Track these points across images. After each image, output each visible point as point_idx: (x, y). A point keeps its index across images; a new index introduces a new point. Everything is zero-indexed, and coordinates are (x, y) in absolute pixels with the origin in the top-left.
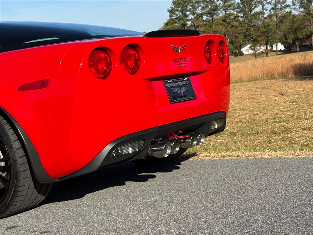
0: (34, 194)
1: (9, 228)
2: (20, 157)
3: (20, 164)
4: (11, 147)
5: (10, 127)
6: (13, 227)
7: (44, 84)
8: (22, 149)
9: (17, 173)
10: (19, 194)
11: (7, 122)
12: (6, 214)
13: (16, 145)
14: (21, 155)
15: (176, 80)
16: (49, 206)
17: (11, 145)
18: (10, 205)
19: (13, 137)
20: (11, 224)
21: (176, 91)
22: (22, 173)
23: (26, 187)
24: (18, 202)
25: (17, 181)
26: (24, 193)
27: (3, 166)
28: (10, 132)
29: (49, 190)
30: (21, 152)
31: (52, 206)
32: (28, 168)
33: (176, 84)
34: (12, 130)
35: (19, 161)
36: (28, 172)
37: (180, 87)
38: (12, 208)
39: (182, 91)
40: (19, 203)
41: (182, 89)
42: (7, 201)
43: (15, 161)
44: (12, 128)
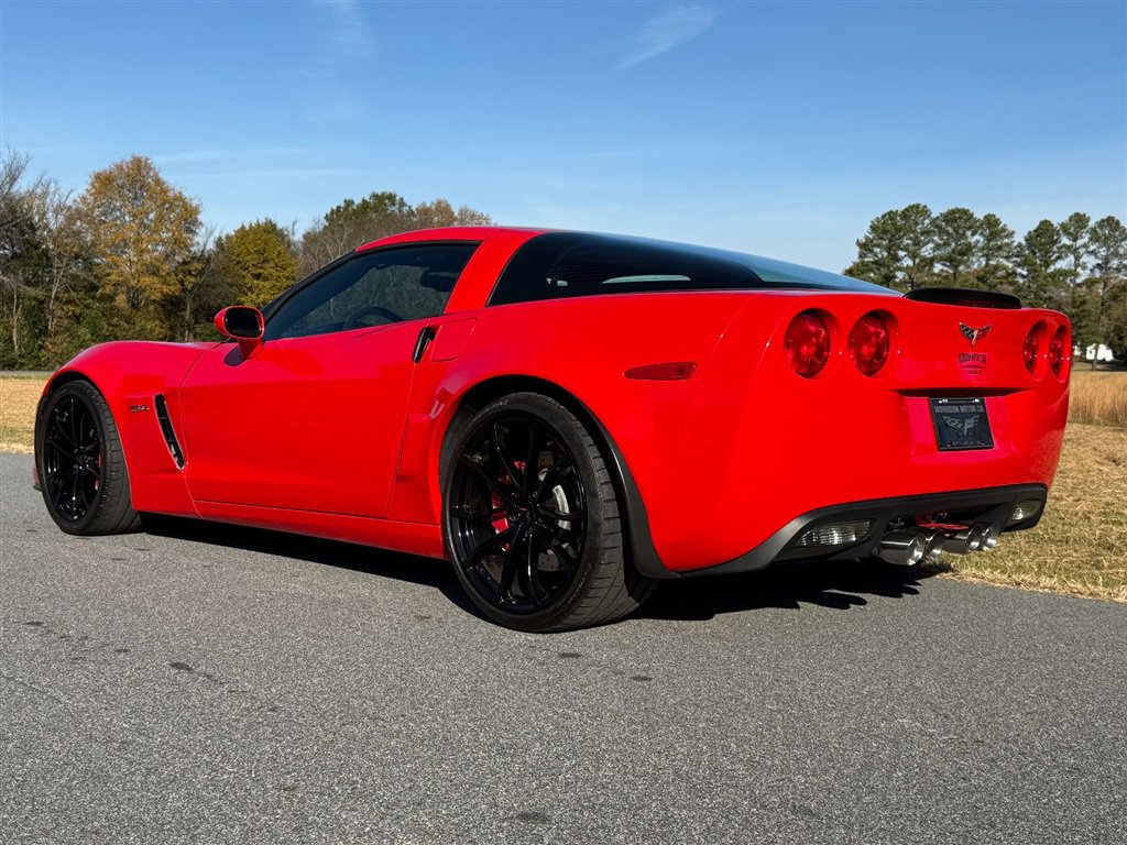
0: (619, 597)
1: (564, 655)
2: (607, 519)
3: (605, 532)
4: (595, 495)
5: (597, 454)
6: (572, 655)
7: (682, 371)
8: (615, 503)
9: (597, 549)
10: (592, 593)
11: (592, 442)
12: (558, 626)
13: (605, 492)
14: (611, 515)
15: (956, 400)
16: (639, 625)
17: (595, 490)
18: (569, 611)
19: (600, 475)
20: (566, 648)
21: (953, 425)
22: (607, 553)
23: (610, 581)
24: (587, 609)
25: (593, 567)
26: (602, 593)
27: (565, 530)
28: (597, 463)
29: (647, 596)
30: (612, 509)
31: (646, 626)
32: (620, 544)
33: (956, 409)
34: (601, 459)
35: (606, 527)
36: (620, 551)
37: (962, 417)
38: (571, 617)
39: (966, 427)
40: (588, 611)
41: (967, 421)
42: (565, 603)
43: (597, 525)
44: (602, 456)
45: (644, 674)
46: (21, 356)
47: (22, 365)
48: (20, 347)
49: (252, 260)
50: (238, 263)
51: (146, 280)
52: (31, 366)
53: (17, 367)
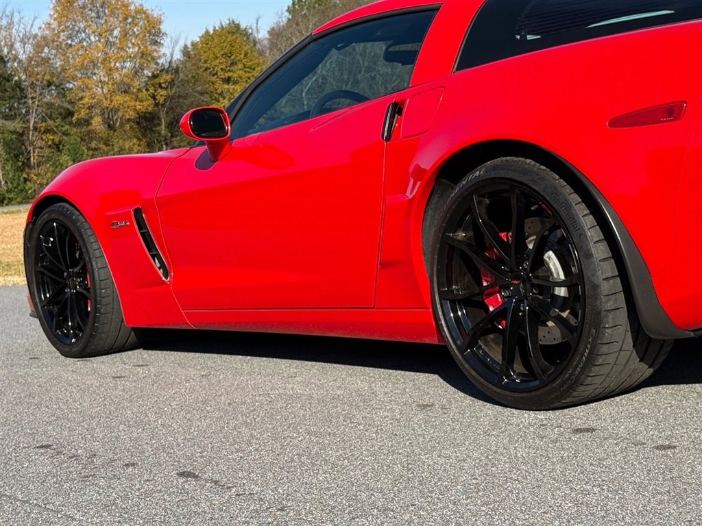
0: (630, 362)
1: (578, 431)
2: (607, 279)
3: (606, 293)
4: (589, 255)
5: (587, 211)
6: (587, 430)
7: (672, 111)
8: (612, 260)
9: (599, 313)
10: (600, 360)
11: (580, 200)
12: (568, 400)
13: (600, 250)
14: (609, 274)
16: (658, 392)
17: (589, 250)
18: (577, 382)
19: (593, 233)
20: (579, 424)
22: (611, 315)
23: (616, 347)
24: (597, 378)
25: (597, 332)
26: (611, 359)
27: (564, 297)
28: (587, 222)
29: (662, 358)
30: (610, 268)
31: (665, 392)
32: (623, 304)
34: (591, 216)
35: (605, 288)
36: (623, 315)
38: (582, 388)
40: (598, 380)
42: (572, 374)
43: (595, 287)
44: (592, 213)
45: (667, 443)
46: (9, 191)
47: (11, 200)
48: (6, 182)
49: (219, 64)
50: (206, 69)
51: (119, 99)
52: (19, 200)
53: (6, 202)
